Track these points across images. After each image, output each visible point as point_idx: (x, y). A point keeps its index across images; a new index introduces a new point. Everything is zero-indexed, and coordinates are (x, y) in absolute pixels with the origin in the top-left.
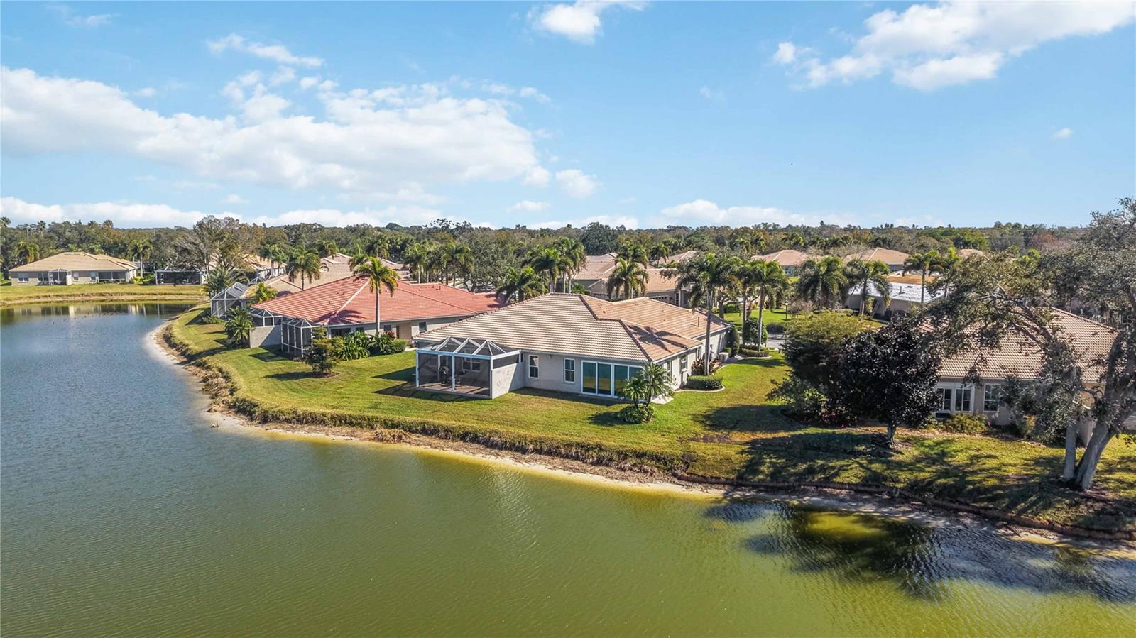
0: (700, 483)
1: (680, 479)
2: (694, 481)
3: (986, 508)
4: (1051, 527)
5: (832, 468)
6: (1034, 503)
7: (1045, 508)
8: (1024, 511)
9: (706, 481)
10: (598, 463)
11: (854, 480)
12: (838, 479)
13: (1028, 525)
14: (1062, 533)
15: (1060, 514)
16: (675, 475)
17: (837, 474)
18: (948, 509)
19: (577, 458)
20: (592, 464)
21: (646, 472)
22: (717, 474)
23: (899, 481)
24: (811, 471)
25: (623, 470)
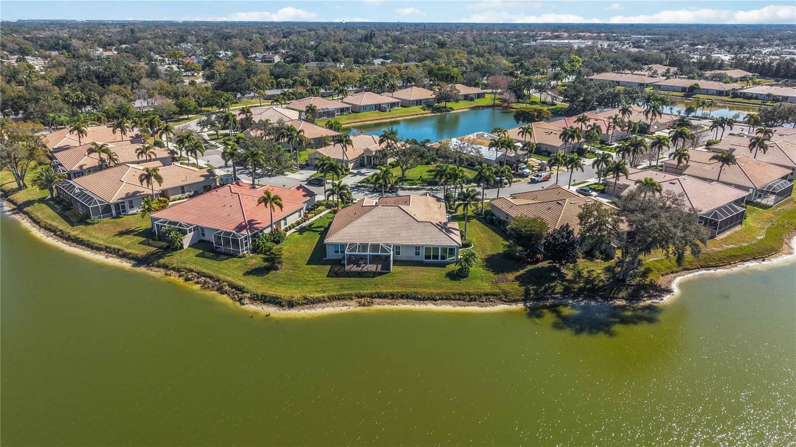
0: (513, 302)
1: (505, 301)
2: (510, 302)
3: (604, 294)
4: (623, 298)
5: (552, 287)
6: (616, 290)
7: (619, 291)
8: (614, 294)
9: (515, 301)
10: (471, 300)
11: (561, 291)
12: (556, 291)
13: (616, 298)
14: (626, 300)
15: (623, 294)
16: (502, 301)
17: (554, 289)
18: (593, 296)
19: (460, 300)
20: (468, 301)
21: (492, 301)
22: (518, 297)
23: (574, 288)
24: (546, 290)
25: (483, 302)
